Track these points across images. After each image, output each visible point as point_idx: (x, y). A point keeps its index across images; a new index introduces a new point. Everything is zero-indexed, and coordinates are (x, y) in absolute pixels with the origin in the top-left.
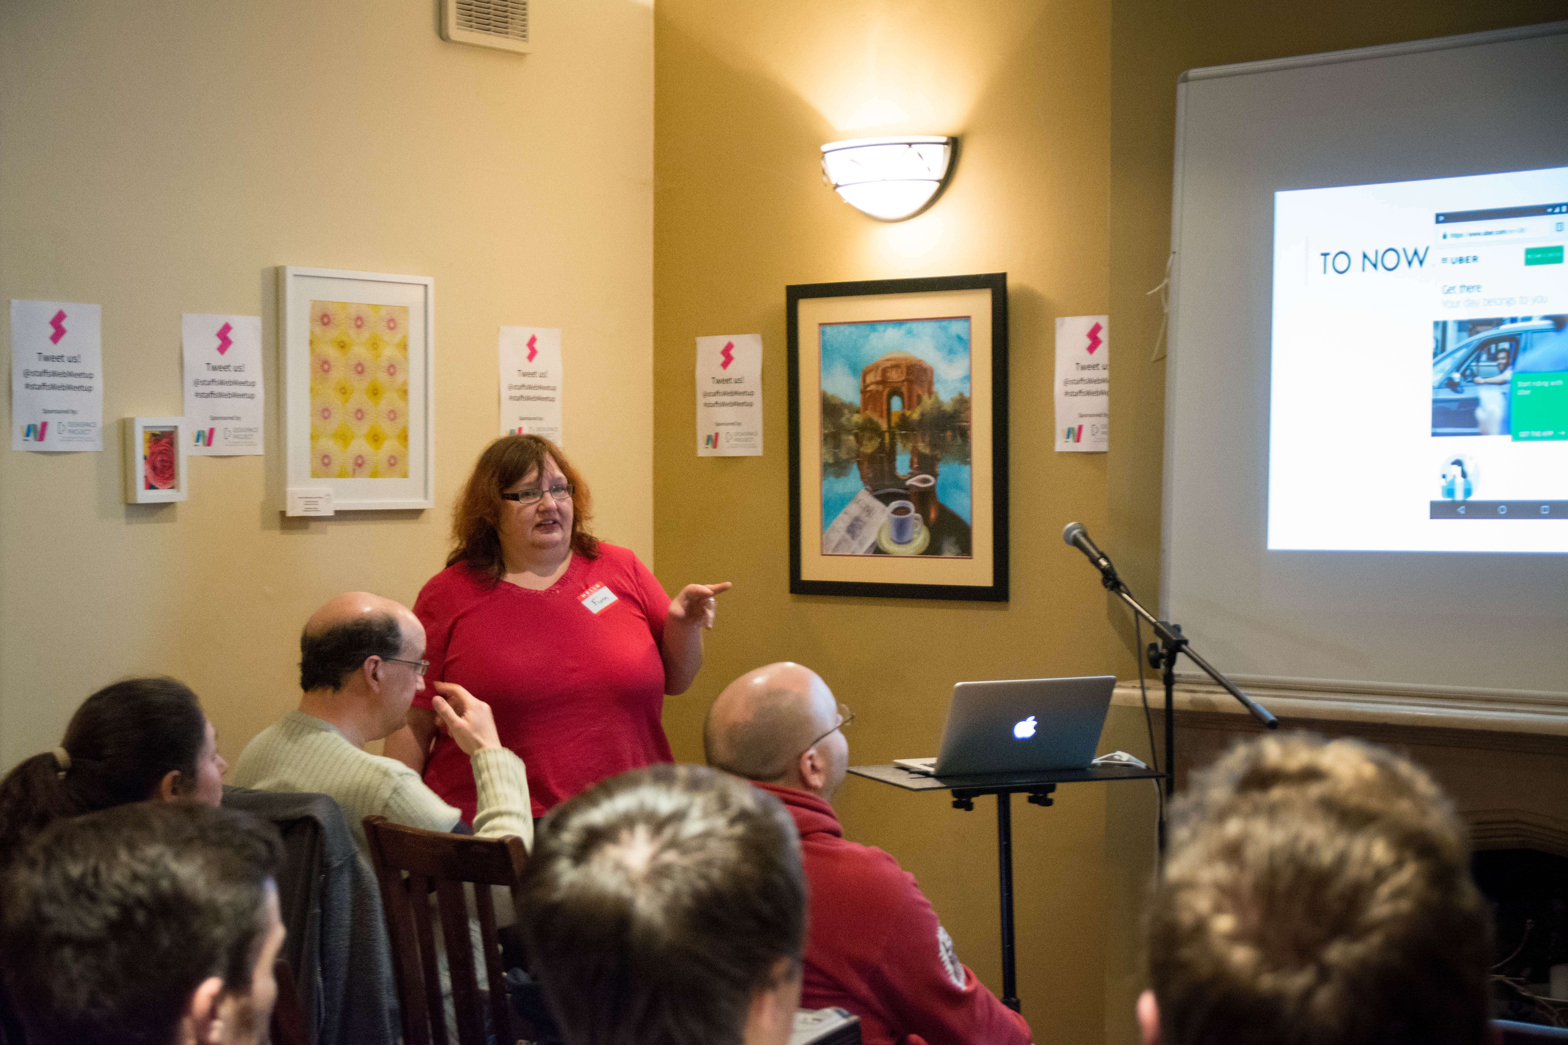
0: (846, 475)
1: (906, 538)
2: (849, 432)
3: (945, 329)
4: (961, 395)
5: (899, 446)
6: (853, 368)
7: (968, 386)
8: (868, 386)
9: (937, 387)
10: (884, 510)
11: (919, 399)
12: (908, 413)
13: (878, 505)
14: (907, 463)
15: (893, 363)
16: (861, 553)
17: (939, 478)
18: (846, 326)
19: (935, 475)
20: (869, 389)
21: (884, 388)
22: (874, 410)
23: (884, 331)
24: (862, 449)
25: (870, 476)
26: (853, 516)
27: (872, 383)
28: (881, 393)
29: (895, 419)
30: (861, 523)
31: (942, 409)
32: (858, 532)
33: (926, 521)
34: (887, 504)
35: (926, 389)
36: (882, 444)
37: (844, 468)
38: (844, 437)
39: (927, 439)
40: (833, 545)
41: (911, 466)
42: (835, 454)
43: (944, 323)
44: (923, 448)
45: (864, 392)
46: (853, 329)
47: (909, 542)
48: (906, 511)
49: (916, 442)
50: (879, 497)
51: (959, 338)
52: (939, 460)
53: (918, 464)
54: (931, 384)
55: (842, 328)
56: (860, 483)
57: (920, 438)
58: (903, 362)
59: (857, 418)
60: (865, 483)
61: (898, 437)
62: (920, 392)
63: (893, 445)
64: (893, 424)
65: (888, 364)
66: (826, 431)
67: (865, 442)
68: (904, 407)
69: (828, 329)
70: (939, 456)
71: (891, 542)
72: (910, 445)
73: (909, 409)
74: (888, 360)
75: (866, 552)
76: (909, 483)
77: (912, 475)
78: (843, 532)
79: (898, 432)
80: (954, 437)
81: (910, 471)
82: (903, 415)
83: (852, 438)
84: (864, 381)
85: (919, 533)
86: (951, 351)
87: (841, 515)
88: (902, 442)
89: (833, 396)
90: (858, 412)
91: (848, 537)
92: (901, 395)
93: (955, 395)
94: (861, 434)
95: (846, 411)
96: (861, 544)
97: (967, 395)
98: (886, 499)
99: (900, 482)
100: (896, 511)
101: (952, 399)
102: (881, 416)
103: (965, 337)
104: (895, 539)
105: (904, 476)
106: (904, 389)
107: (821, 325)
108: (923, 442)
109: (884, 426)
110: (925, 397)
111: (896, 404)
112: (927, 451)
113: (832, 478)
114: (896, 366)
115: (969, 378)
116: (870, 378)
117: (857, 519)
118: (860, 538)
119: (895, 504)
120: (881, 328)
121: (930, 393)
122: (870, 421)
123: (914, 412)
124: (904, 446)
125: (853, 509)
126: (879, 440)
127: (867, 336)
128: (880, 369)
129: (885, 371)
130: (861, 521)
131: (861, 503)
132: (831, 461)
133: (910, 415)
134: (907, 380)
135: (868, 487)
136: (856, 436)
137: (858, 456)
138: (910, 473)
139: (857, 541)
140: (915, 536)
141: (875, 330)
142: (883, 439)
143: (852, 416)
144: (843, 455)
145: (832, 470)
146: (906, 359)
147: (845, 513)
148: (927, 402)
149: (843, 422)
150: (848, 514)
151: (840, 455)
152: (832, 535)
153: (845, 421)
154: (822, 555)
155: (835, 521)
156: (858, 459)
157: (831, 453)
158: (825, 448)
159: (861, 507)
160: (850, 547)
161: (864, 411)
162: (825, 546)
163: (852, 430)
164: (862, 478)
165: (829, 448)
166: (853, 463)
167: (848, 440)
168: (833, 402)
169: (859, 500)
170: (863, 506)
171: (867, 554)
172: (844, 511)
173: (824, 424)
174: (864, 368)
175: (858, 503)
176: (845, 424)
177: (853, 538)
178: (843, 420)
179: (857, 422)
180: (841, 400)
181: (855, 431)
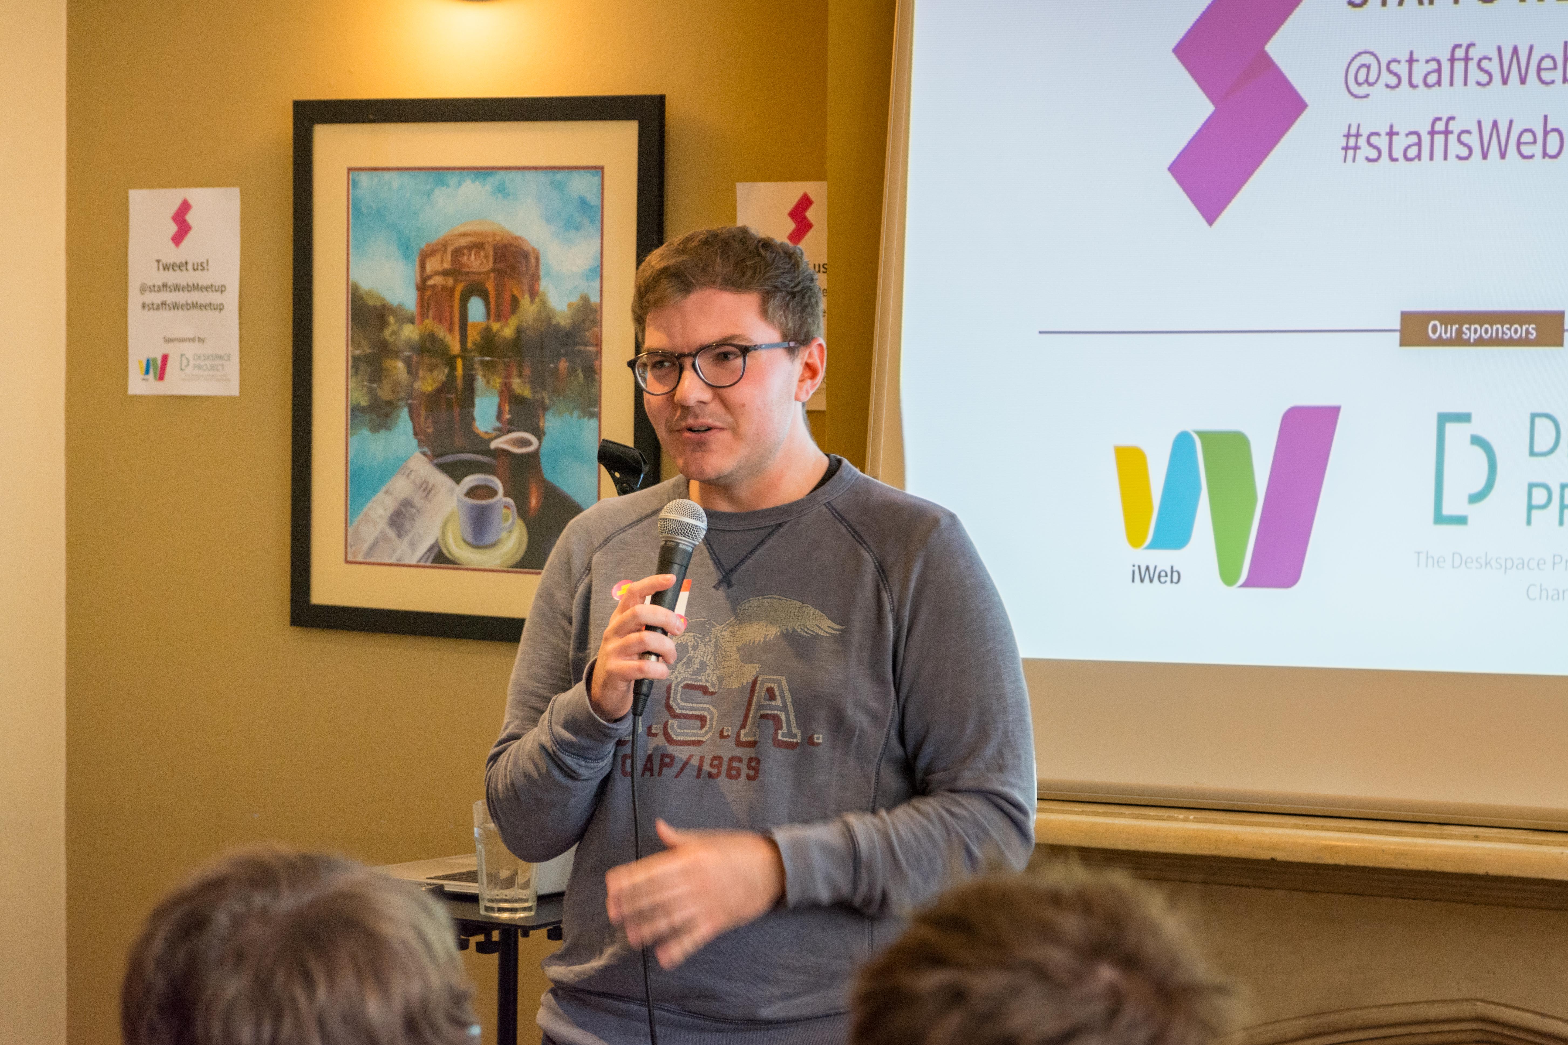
0: (388, 428)
1: (490, 538)
2: (396, 354)
3: (560, 187)
4: (585, 299)
5: (480, 382)
6: (404, 246)
7: (597, 284)
8: (429, 277)
9: (545, 285)
10: (452, 490)
11: (515, 303)
12: (495, 326)
13: (441, 479)
14: (493, 411)
15: (471, 239)
16: (414, 561)
17: (545, 439)
18: (394, 174)
19: (539, 434)
20: (430, 282)
21: (456, 282)
22: (439, 318)
23: (460, 185)
24: (417, 385)
25: (430, 431)
26: (401, 498)
27: (437, 273)
28: (451, 291)
29: (473, 336)
30: (414, 511)
31: (554, 322)
32: (407, 526)
33: (522, 511)
34: (457, 479)
35: (526, 287)
36: (451, 376)
37: (387, 415)
38: (388, 363)
39: (527, 372)
40: (366, 546)
41: (499, 417)
42: (371, 391)
43: (559, 176)
44: (521, 387)
45: (422, 287)
46: (406, 178)
47: (494, 545)
48: (491, 492)
49: (508, 376)
50: (443, 468)
51: (583, 203)
52: (545, 409)
53: (509, 414)
54: (535, 278)
55: (387, 176)
56: (415, 442)
57: (515, 372)
58: (490, 240)
59: (410, 332)
60: (421, 443)
61: (477, 366)
62: (516, 292)
63: (470, 381)
64: (469, 345)
65: (464, 242)
66: (358, 352)
67: (421, 374)
68: (488, 316)
69: (364, 179)
70: (547, 401)
71: (463, 545)
72: (497, 381)
73: (497, 319)
74: (464, 235)
75: (419, 561)
76: (493, 445)
77: (500, 432)
78: (382, 524)
79: (478, 359)
80: (572, 371)
81: (498, 425)
82: (488, 329)
83: (400, 364)
84: (423, 267)
85: (510, 532)
86: (570, 225)
87: (380, 495)
88: (484, 376)
89: (369, 294)
90: (412, 321)
91: (391, 533)
92: (484, 295)
93: (575, 299)
94: (415, 359)
95: (391, 319)
96: (412, 546)
97: (594, 299)
98: (456, 472)
99: (480, 444)
100: (472, 493)
101: (570, 305)
102: (451, 330)
103: (594, 201)
104: (470, 539)
105: (486, 433)
106: (490, 286)
107: (350, 170)
108: (520, 376)
109: (455, 347)
110: (525, 300)
111: (476, 308)
112: (526, 392)
113: (366, 432)
114: (478, 246)
115: (599, 271)
116: (432, 265)
117: (407, 503)
118: (410, 535)
119: (471, 481)
120: (453, 180)
121: (534, 294)
122: (432, 337)
123: (506, 324)
124: (488, 382)
125: (401, 487)
126: (446, 371)
127: (429, 194)
128: (450, 249)
129: (458, 252)
130: (413, 506)
131: (413, 476)
132: (365, 403)
133: (498, 331)
134: (493, 270)
135: (426, 449)
136: (408, 362)
137: (410, 396)
138: (498, 429)
139: (406, 542)
140: (504, 535)
141: (442, 183)
142: (453, 368)
143: (400, 328)
144: (385, 393)
145: (367, 418)
146: (494, 235)
147: (387, 492)
148: (528, 309)
149: (388, 338)
150: (391, 494)
151: (380, 393)
152: (363, 528)
153: (390, 336)
154: (347, 562)
155: (370, 504)
156: (410, 401)
157: (365, 389)
158: (354, 379)
159: (414, 482)
160: (394, 551)
161: (423, 320)
162: (351, 546)
163: (402, 352)
164: (416, 434)
165: (362, 381)
166: (402, 407)
167: (395, 367)
168: (371, 303)
169: (411, 471)
170: (418, 481)
171: (422, 563)
172: (384, 489)
173: (354, 340)
174: (423, 246)
175: (408, 476)
176: (391, 340)
177: (399, 536)
178: (387, 333)
179: (410, 339)
180: (383, 299)
181: (406, 353)
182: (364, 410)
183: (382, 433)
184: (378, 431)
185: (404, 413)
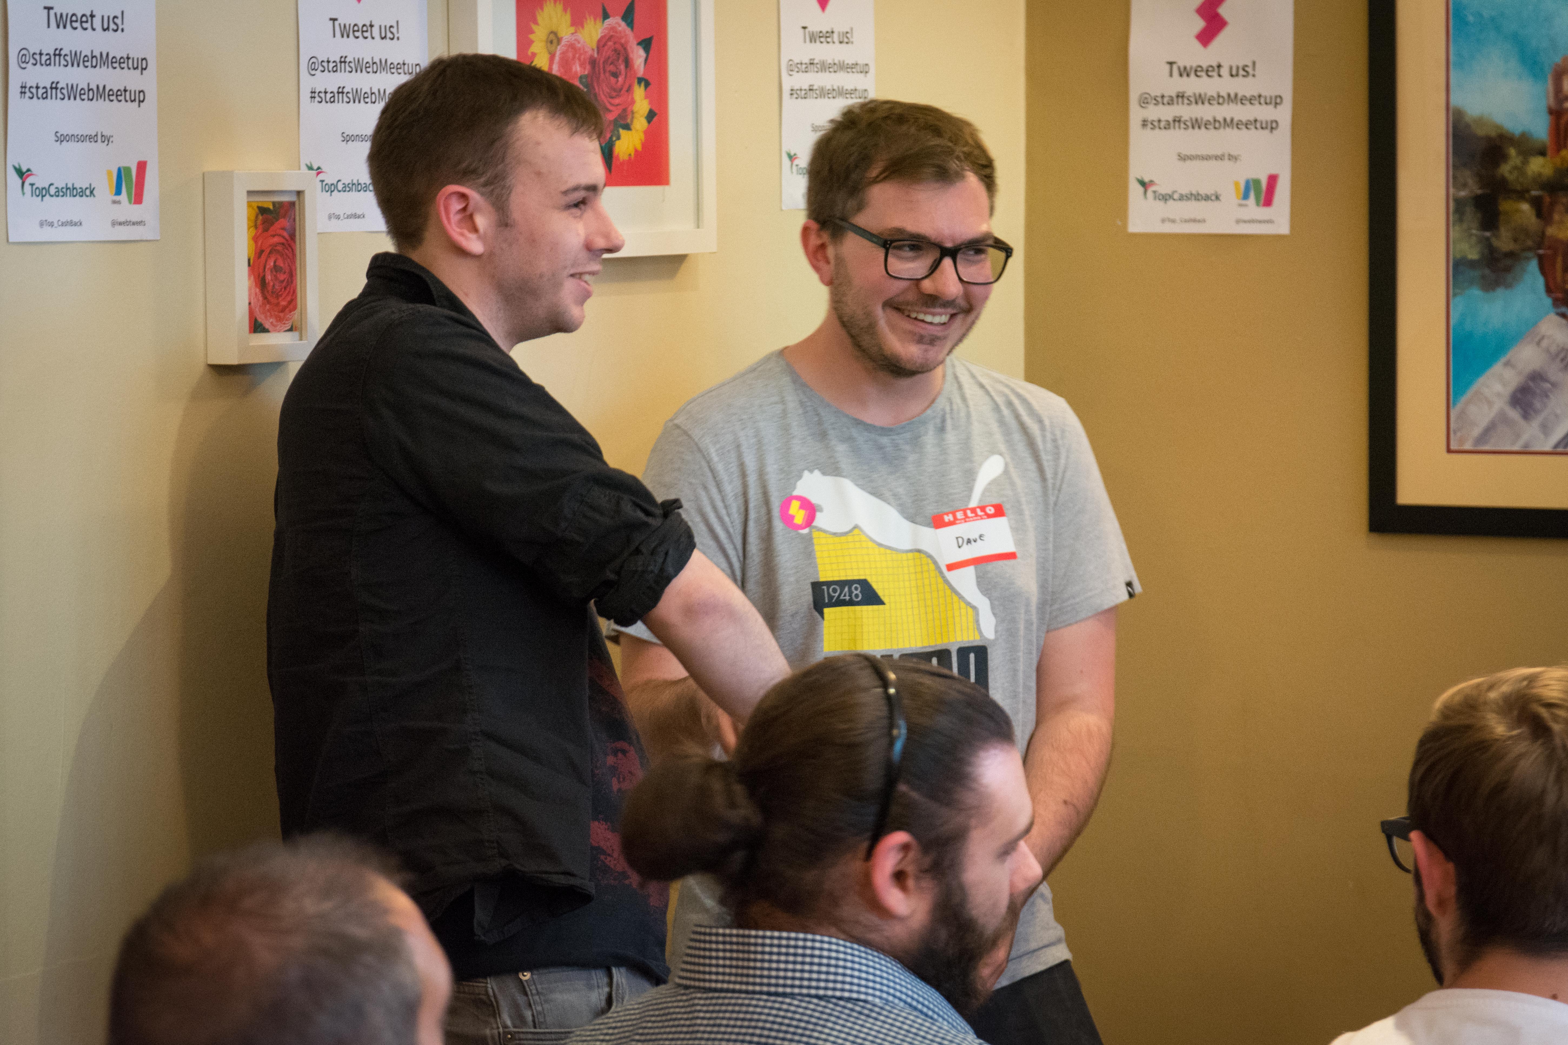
0: (1509, 286)
2: (1521, 194)
16: (1548, 448)
24: (1551, 231)
26: (1528, 371)
30: (1548, 385)
32: (1537, 404)
37: (1508, 269)
38: (1505, 206)
40: (1476, 432)
42: (1484, 241)
45: (1556, 112)
56: (1548, 301)
59: (1538, 166)
60: (1557, 303)
66: (1463, 194)
67: (1556, 217)
75: (1556, 446)
78: (1500, 404)
83: (1525, 207)
84: (1558, 87)
87: (1498, 368)
89: (1480, 121)
90: (1542, 153)
91: (1514, 414)
94: (1547, 200)
95: (1512, 152)
96: (1545, 429)
113: (1476, 292)
117: (1537, 377)
118: (1542, 416)
125: (1528, 357)
130: (1546, 381)
131: (1545, 343)
132: (1473, 255)
136: (1537, 204)
137: (1540, 245)
139: (1535, 424)
143: (1525, 162)
144: (1504, 242)
145: (1476, 273)
147: (1507, 364)
149: (1507, 175)
150: (1513, 367)
151: (1496, 243)
152: (1473, 410)
153: (1510, 172)
154: (1449, 451)
155: (1481, 380)
156: (1541, 252)
157: (1474, 239)
158: (1457, 228)
159: (1548, 351)
160: (1518, 436)
161: (1558, 150)
162: (1455, 433)
163: (1528, 191)
164: (1549, 290)
165: (1470, 229)
166: (1528, 259)
167: (1518, 211)
168: (1481, 132)
169: (1543, 338)
170: (1553, 349)
171: (1560, 450)
172: (1503, 360)
173: (1454, 179)
174: (1558, 59)
175: (1538, 343)
176: (1511, 177)
177: (1526, 416)
178: (1505, 170)
179: (1540, 175)
180: (1498, 127)
181: (1534, 193)
182: (1472, 264)
183: (1500, 292)
184: (1493, 289)
185: (1533, 266)
